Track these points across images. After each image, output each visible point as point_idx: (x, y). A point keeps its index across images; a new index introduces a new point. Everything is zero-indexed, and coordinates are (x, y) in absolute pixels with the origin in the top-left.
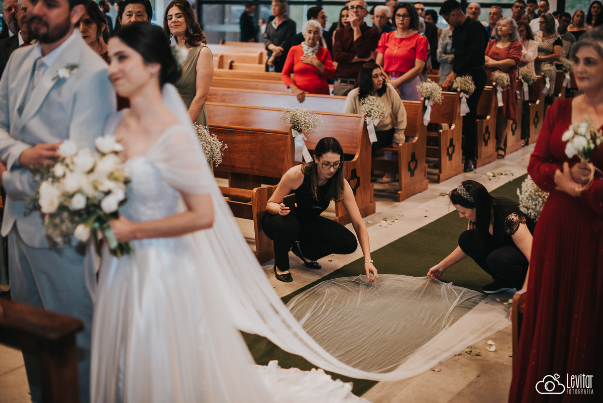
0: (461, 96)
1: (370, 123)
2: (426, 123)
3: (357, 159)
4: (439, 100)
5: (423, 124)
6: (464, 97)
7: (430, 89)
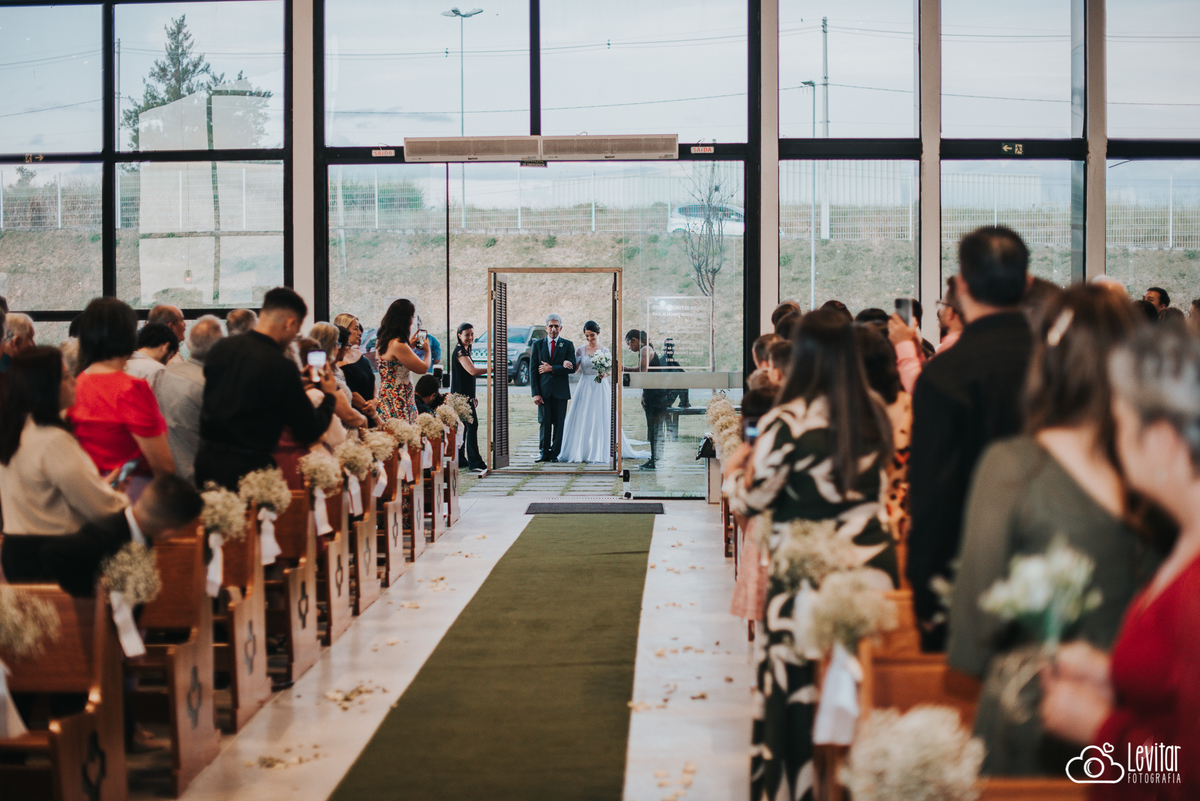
0: (260, 518)
1: (120, 606)
2: (213, 590)
3: (98, 706)
4: (238, 533)
5: (205, 594)
6: (267, 517)
7: (218, 507)
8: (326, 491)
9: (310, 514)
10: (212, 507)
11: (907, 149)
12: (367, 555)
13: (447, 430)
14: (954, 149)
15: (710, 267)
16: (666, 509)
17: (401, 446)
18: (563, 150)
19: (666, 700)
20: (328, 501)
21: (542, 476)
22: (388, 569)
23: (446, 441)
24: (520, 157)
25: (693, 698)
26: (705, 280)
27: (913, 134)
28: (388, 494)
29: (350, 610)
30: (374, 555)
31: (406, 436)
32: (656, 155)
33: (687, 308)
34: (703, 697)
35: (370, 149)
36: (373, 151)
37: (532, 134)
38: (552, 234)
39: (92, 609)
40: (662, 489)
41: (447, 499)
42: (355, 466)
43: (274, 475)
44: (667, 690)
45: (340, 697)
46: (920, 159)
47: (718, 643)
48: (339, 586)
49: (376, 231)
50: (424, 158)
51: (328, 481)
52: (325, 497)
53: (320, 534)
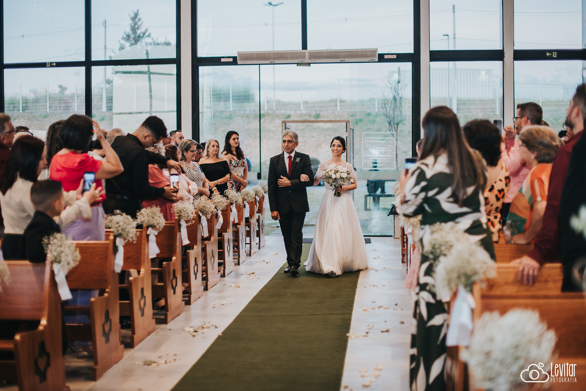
0: (148, 233)
1: (59, 271)
2: (118, 269)
3: (45, 327)
4: (132, 238)
5: (114, 271)
6: (152, 233)
7: (121, 224)
8: (187, 222)
9: (178, 234)
10: (118, 223)
11: (496, 55)
12: (212, 259)
13: (258, 199)
14: (521, 55)
15: (395, 122)
16: (372, 241)
17: (232, 204)
18: (318, 57)
19: (367, 333)
20: (187, 227)
21: (310, 226)
22: (225, 268)
23: (258, 204)
24: (296, 61)
25: (382, 332)
26: (393, 128)
27: (499, 47)
28: (224, 228)
29: (202, 288)
30: (217, 261)
31: (234, 199)
32: (366, 60)
33: (383, 138)
34: (387, 331)
35: (220, 58)
36: (222, 59)
37: (303, 49)
38: (318, 112)
39: (43, 272)
40: (371, 232)
41: (258, 235)
42: (204, 211)
43: (156, 210)
44: (368, 327)
45: (192, 330)
46: (503, 60)
47: (396, 304)
48: (196, 274)
49: (231, 112)
50: (248, 62)
51: (188, 216)
52: (186, 225)
53: (183, 245)
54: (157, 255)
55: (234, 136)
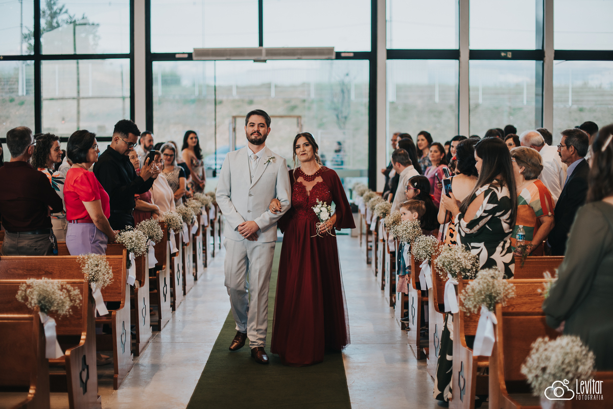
1: (95, 289)
2: (131, 283)
3: (84, 341)
7: (134, 239)
8: (174, 230)
10: (131, 238)
11: (453, 55)
14: (476, 55)
15: (343, 115)
18: (275, 54)
20: (175, 236)
22: (197, 271)
24: (254, 58)
26: (340, 122)
27: (456, 47)
29: (182, 292)
32: (324, 57)
35: (175, 54)
37: (260, 46)
38: (251, 98)
41: (219, 235)
46: (459, 59)
50: (203, 58)
51: (177, 225)
52: (174, 233)
53: (172, 253)
54: (156, 265)
55: (191, 135)
